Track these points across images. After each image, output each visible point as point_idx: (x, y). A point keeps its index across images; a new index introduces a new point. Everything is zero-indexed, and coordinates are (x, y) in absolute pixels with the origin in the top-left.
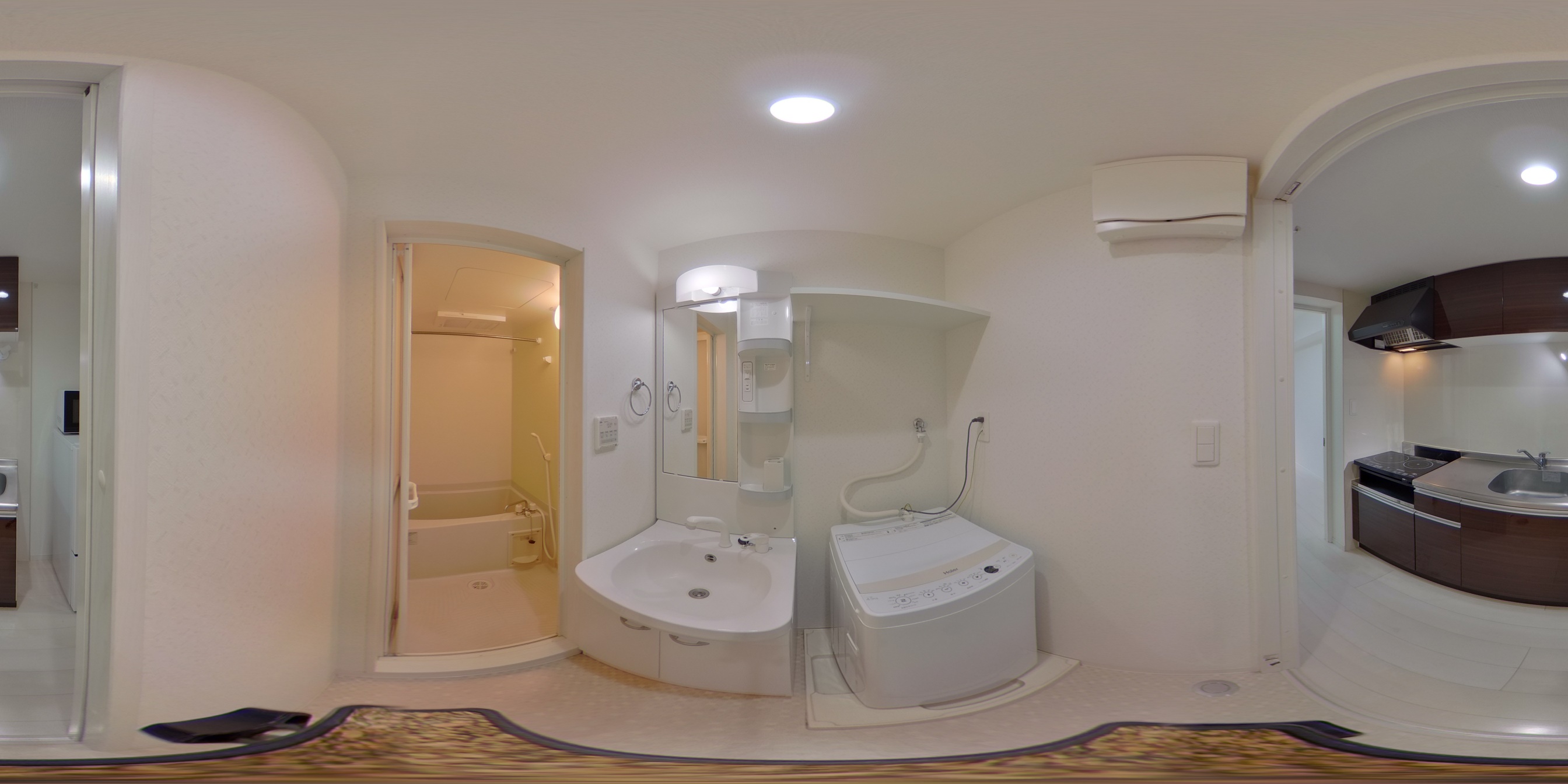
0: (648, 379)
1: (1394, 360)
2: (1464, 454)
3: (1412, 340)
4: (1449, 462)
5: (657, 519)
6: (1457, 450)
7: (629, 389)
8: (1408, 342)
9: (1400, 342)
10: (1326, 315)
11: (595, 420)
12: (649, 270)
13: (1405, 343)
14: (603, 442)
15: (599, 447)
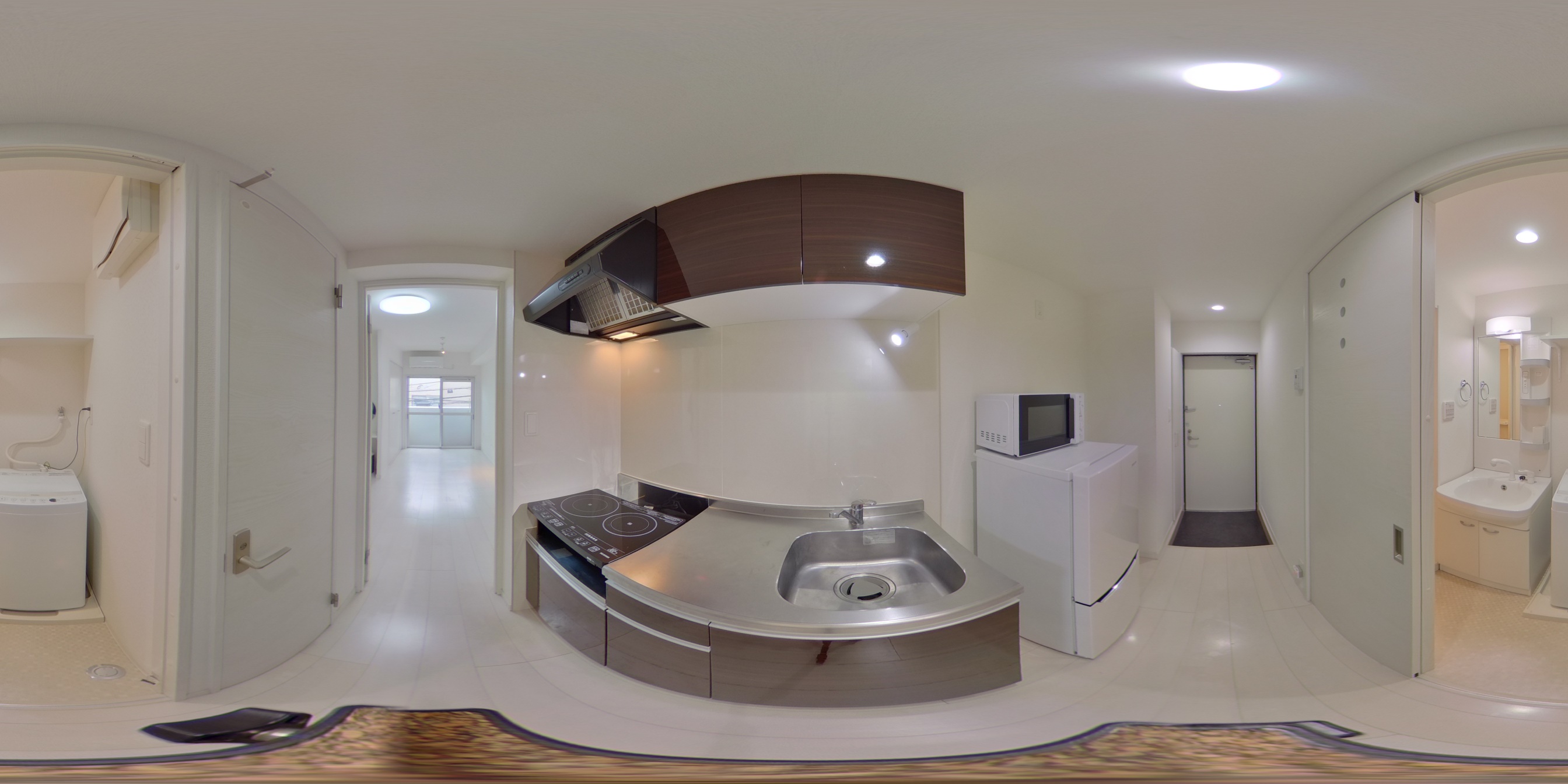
0: (1470, 381)
1: (604, 351)
2: (712, 502)
3: (626, 316)
4: (687, 519)
5: (1474, 468)
6: (701, 495)
7: (1460, 387)
8: (620, 321)
9: (608, 321)
10: (498, 292)
11: (1443, 403)
12: (1469, 311)
13: (616, 322)
14: (1447, 415)
15: (1445, 418)
